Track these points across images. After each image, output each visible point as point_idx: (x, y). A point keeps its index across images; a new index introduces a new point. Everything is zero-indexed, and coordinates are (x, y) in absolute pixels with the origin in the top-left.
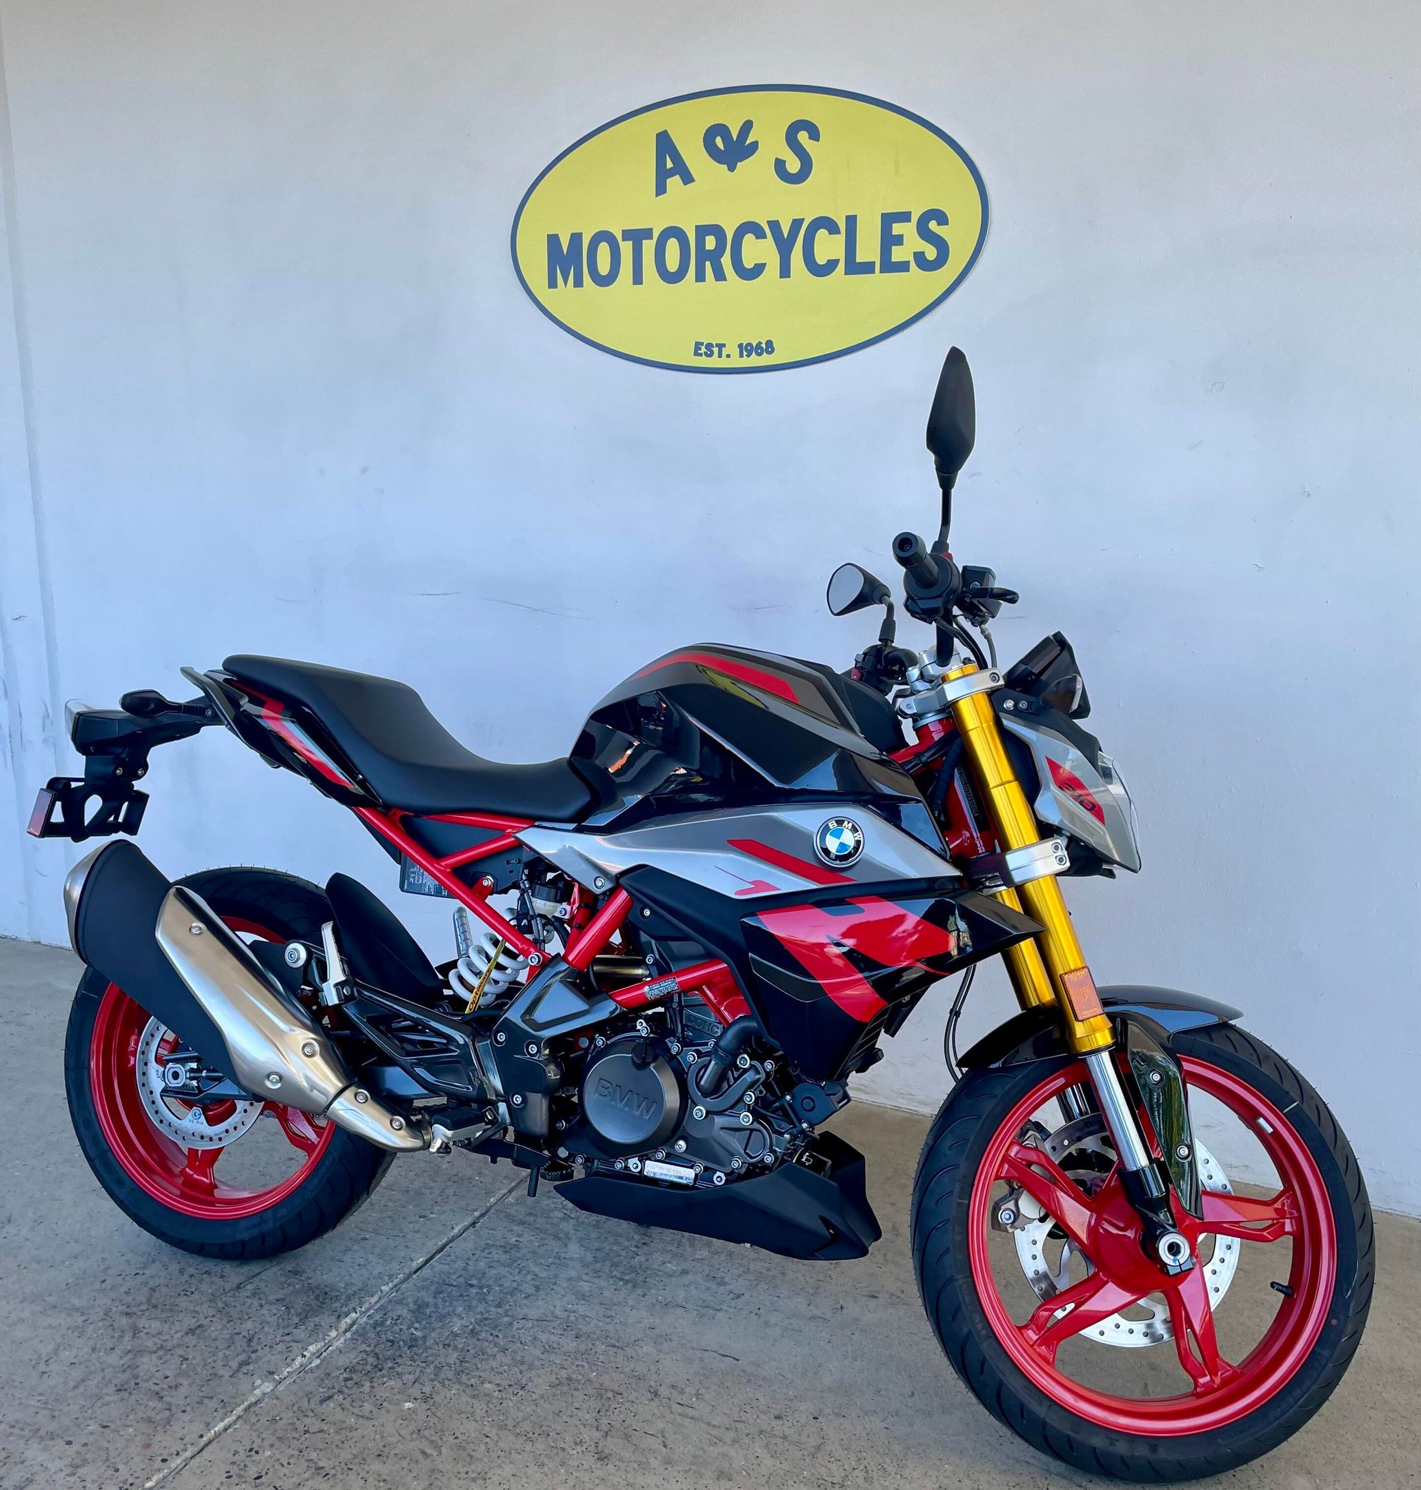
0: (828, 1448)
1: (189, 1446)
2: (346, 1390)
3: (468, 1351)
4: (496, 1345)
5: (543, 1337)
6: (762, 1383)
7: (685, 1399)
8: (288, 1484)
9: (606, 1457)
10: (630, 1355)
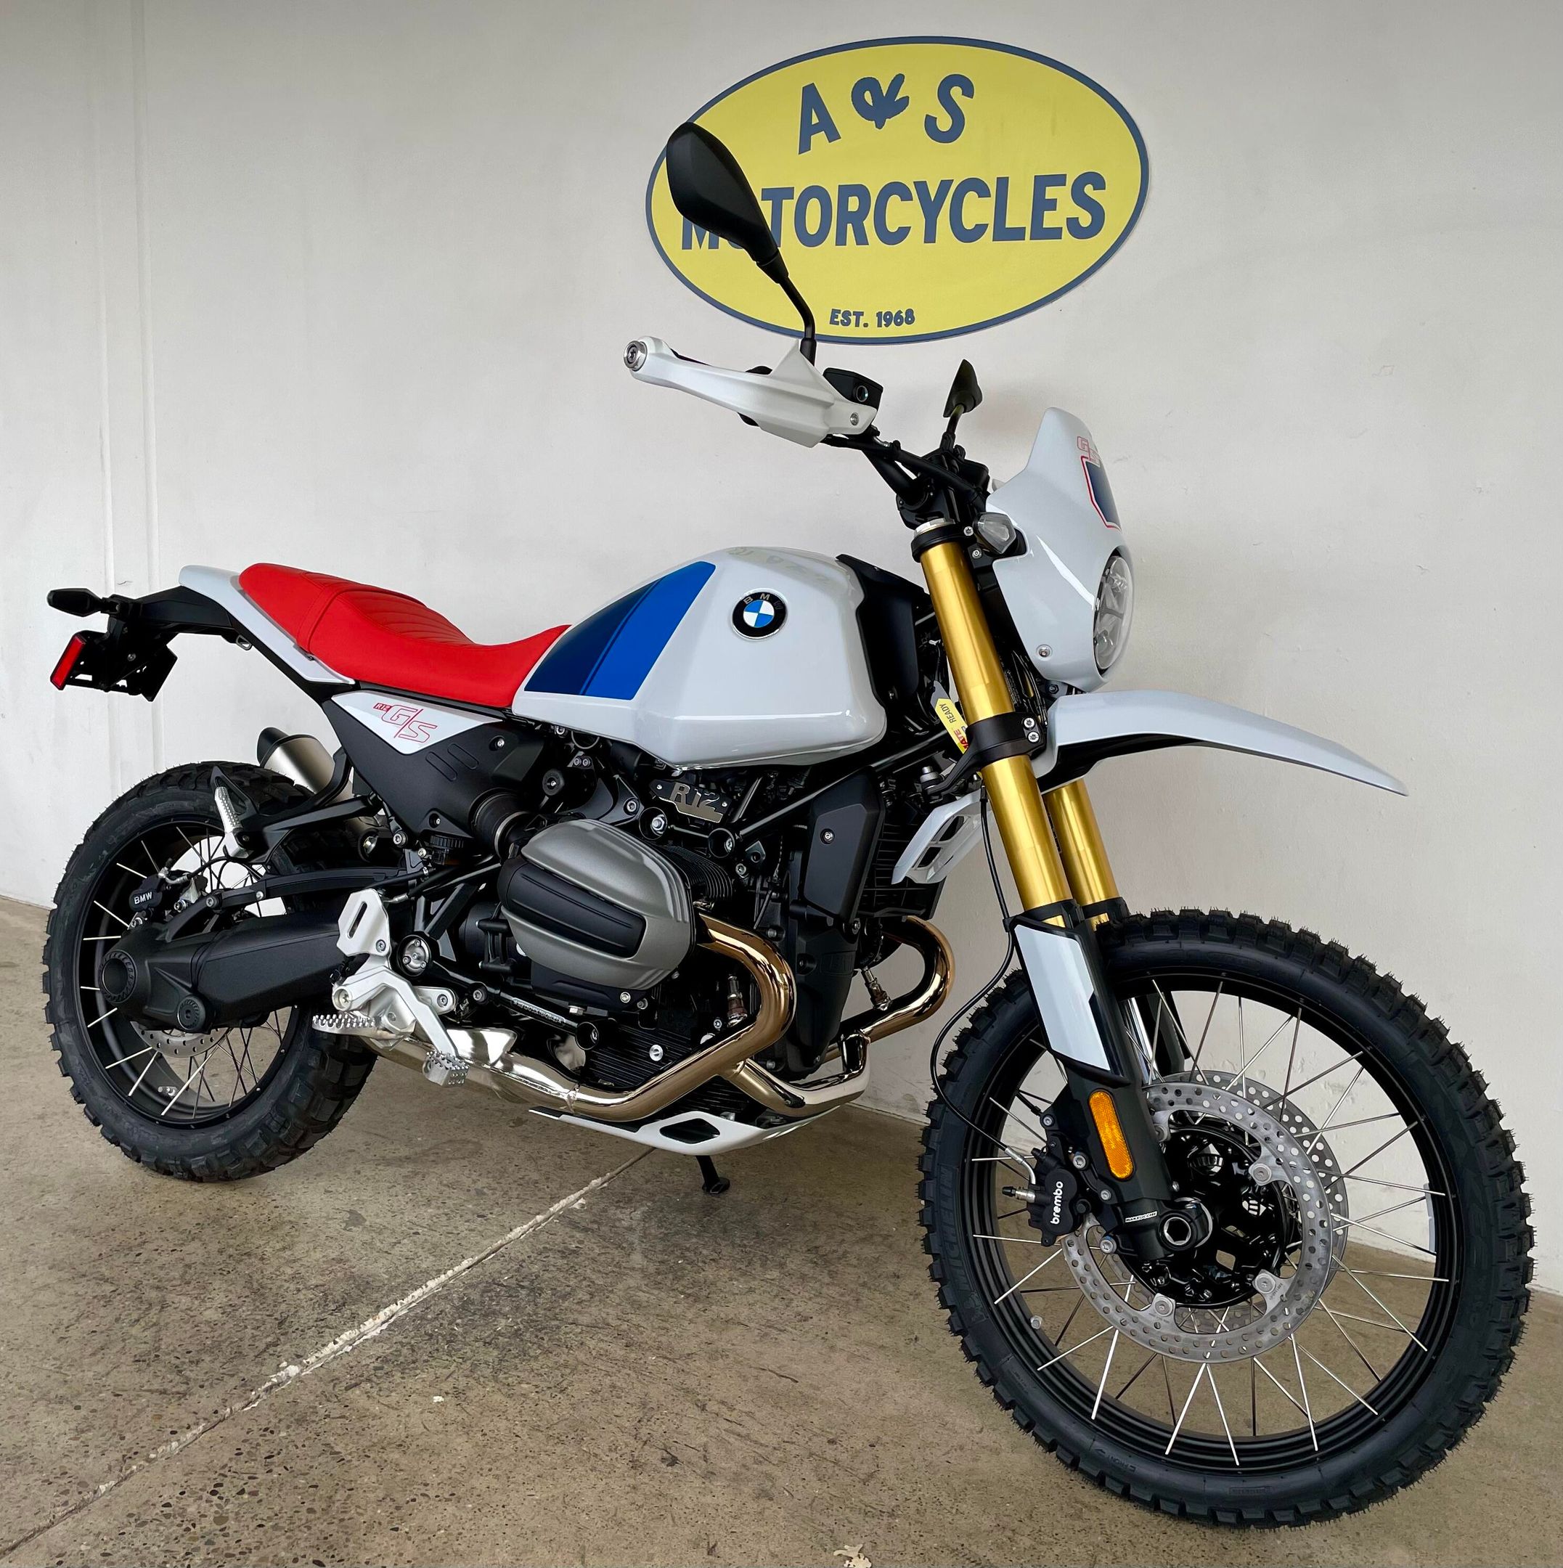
0: (884, 1475)
1: (202, 1420)
2: (375, 1379)
3: (510, 1350)
4: (539, 1347)
5: (591, 1344)
6: (819, 1406)
7: (734, 1416)
8: (299, 1466)
9: (640, 1466)
10: (681, 1368)
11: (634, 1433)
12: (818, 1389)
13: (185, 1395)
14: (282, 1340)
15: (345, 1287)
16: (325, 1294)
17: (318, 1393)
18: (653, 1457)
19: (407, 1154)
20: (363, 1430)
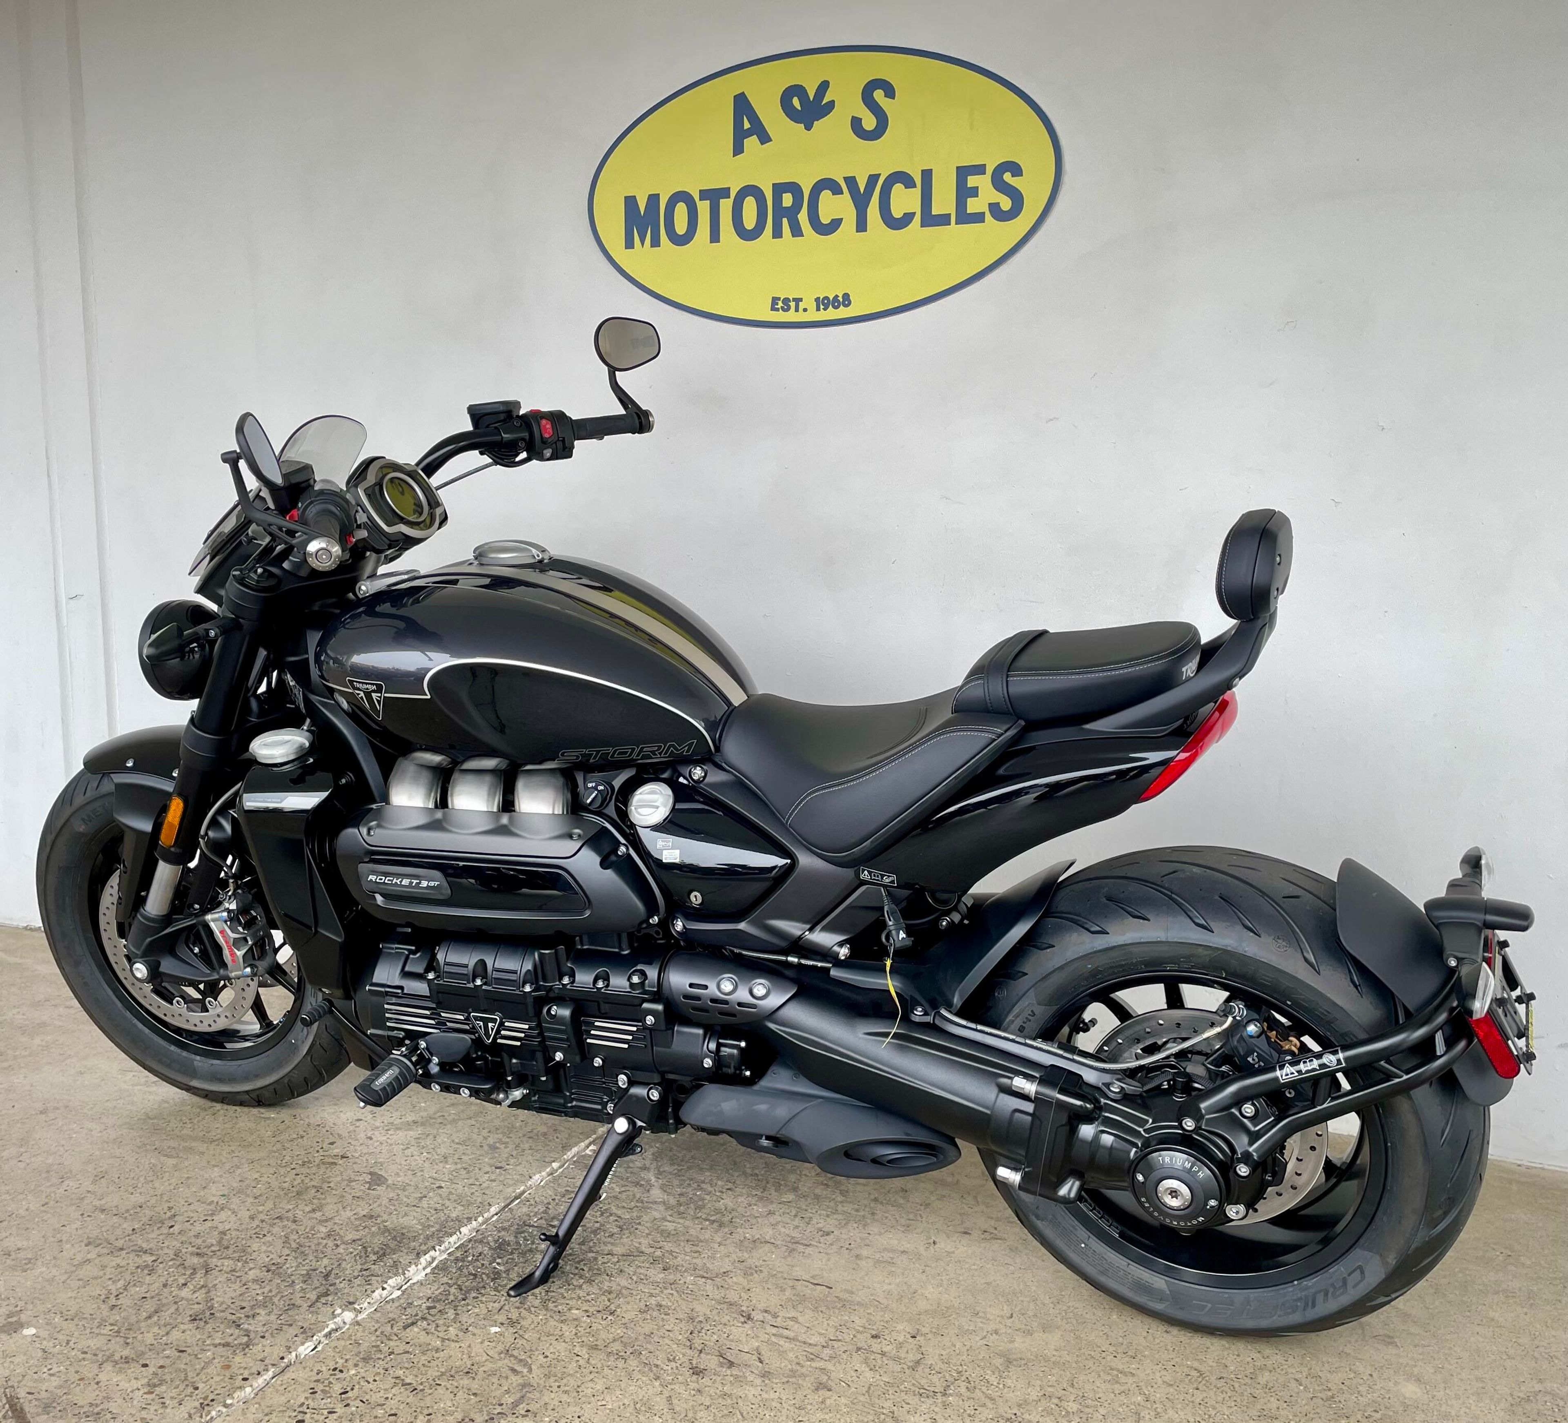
0: (929, 1361)
1: (270, 1366)
2: (429, 1317)
4: (581, 1277)
6: (856, 1307)
7: (779, 1322)
8: (375, 1398)
9: (701, 1372)
10: (719, 1284)
11: (688, 1344)
12: (852, 1293)
13: (248, 1346)
14: (332, 1290)
15: (382, 1239)
17: (378, 1333)
18: (710, 1362)
20: (429, 1362)
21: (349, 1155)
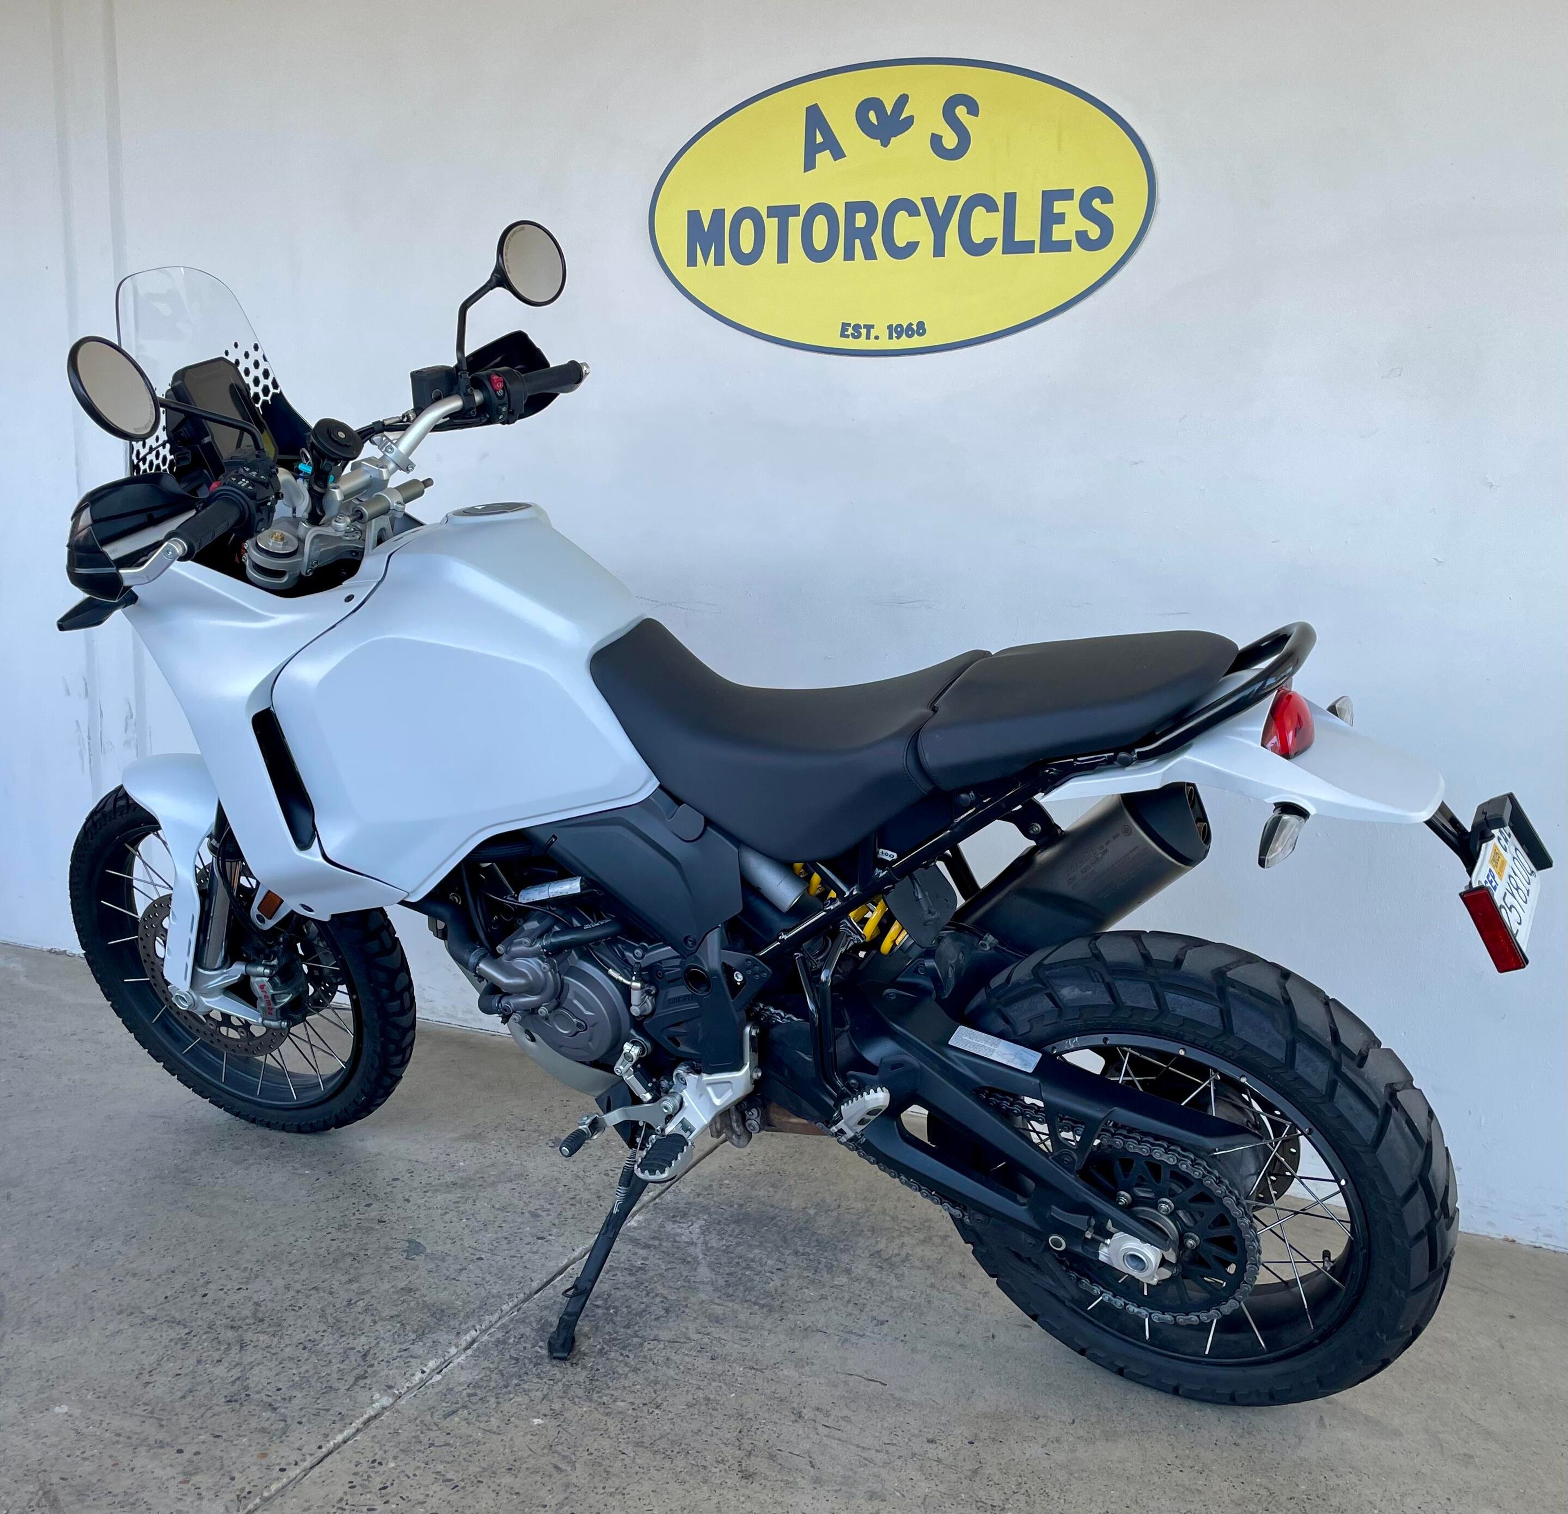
0: (987, 1471)
1: (308, 1456)
2: (470, 1406)
3: (598, 1370)
4: (626, 1364)
5: (677, 1359)
6: (911, 1407)
7: (831, 1421)
8: (415, 1495)
9: (750, 1476)
10: (770, 1377)
11: (737, 1443)
12: (907, 1390)
13: (285, 1433)
14: (370, 1372)
15: (421, 1316)
16: (403, 1324)
17: (418, 1422)
18: (760, 1465)
19: (453, 1180)
20: (470, 1456)
21: (386, 1219)
